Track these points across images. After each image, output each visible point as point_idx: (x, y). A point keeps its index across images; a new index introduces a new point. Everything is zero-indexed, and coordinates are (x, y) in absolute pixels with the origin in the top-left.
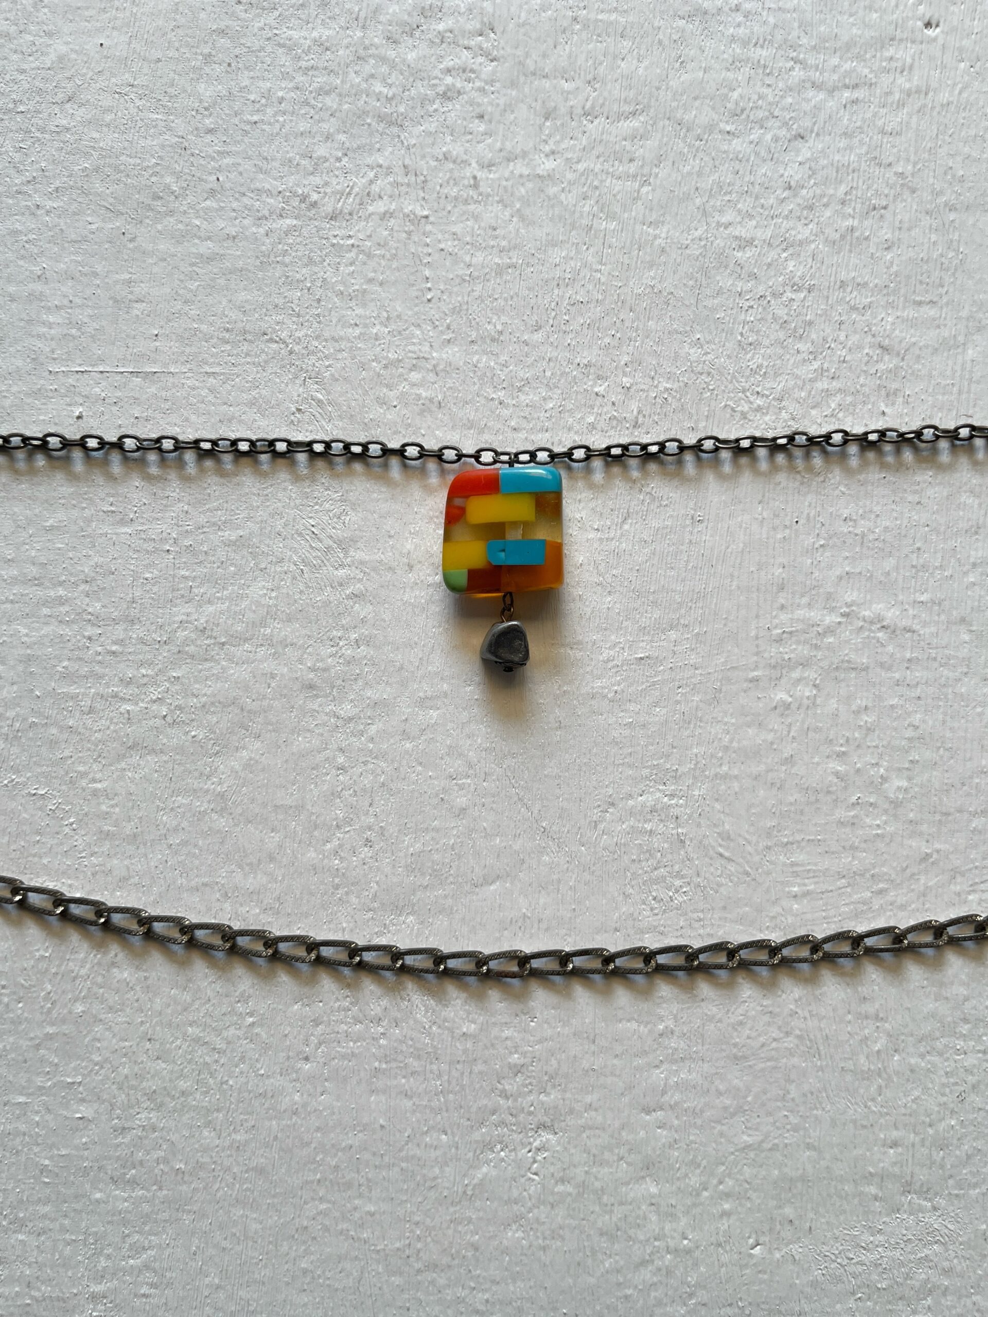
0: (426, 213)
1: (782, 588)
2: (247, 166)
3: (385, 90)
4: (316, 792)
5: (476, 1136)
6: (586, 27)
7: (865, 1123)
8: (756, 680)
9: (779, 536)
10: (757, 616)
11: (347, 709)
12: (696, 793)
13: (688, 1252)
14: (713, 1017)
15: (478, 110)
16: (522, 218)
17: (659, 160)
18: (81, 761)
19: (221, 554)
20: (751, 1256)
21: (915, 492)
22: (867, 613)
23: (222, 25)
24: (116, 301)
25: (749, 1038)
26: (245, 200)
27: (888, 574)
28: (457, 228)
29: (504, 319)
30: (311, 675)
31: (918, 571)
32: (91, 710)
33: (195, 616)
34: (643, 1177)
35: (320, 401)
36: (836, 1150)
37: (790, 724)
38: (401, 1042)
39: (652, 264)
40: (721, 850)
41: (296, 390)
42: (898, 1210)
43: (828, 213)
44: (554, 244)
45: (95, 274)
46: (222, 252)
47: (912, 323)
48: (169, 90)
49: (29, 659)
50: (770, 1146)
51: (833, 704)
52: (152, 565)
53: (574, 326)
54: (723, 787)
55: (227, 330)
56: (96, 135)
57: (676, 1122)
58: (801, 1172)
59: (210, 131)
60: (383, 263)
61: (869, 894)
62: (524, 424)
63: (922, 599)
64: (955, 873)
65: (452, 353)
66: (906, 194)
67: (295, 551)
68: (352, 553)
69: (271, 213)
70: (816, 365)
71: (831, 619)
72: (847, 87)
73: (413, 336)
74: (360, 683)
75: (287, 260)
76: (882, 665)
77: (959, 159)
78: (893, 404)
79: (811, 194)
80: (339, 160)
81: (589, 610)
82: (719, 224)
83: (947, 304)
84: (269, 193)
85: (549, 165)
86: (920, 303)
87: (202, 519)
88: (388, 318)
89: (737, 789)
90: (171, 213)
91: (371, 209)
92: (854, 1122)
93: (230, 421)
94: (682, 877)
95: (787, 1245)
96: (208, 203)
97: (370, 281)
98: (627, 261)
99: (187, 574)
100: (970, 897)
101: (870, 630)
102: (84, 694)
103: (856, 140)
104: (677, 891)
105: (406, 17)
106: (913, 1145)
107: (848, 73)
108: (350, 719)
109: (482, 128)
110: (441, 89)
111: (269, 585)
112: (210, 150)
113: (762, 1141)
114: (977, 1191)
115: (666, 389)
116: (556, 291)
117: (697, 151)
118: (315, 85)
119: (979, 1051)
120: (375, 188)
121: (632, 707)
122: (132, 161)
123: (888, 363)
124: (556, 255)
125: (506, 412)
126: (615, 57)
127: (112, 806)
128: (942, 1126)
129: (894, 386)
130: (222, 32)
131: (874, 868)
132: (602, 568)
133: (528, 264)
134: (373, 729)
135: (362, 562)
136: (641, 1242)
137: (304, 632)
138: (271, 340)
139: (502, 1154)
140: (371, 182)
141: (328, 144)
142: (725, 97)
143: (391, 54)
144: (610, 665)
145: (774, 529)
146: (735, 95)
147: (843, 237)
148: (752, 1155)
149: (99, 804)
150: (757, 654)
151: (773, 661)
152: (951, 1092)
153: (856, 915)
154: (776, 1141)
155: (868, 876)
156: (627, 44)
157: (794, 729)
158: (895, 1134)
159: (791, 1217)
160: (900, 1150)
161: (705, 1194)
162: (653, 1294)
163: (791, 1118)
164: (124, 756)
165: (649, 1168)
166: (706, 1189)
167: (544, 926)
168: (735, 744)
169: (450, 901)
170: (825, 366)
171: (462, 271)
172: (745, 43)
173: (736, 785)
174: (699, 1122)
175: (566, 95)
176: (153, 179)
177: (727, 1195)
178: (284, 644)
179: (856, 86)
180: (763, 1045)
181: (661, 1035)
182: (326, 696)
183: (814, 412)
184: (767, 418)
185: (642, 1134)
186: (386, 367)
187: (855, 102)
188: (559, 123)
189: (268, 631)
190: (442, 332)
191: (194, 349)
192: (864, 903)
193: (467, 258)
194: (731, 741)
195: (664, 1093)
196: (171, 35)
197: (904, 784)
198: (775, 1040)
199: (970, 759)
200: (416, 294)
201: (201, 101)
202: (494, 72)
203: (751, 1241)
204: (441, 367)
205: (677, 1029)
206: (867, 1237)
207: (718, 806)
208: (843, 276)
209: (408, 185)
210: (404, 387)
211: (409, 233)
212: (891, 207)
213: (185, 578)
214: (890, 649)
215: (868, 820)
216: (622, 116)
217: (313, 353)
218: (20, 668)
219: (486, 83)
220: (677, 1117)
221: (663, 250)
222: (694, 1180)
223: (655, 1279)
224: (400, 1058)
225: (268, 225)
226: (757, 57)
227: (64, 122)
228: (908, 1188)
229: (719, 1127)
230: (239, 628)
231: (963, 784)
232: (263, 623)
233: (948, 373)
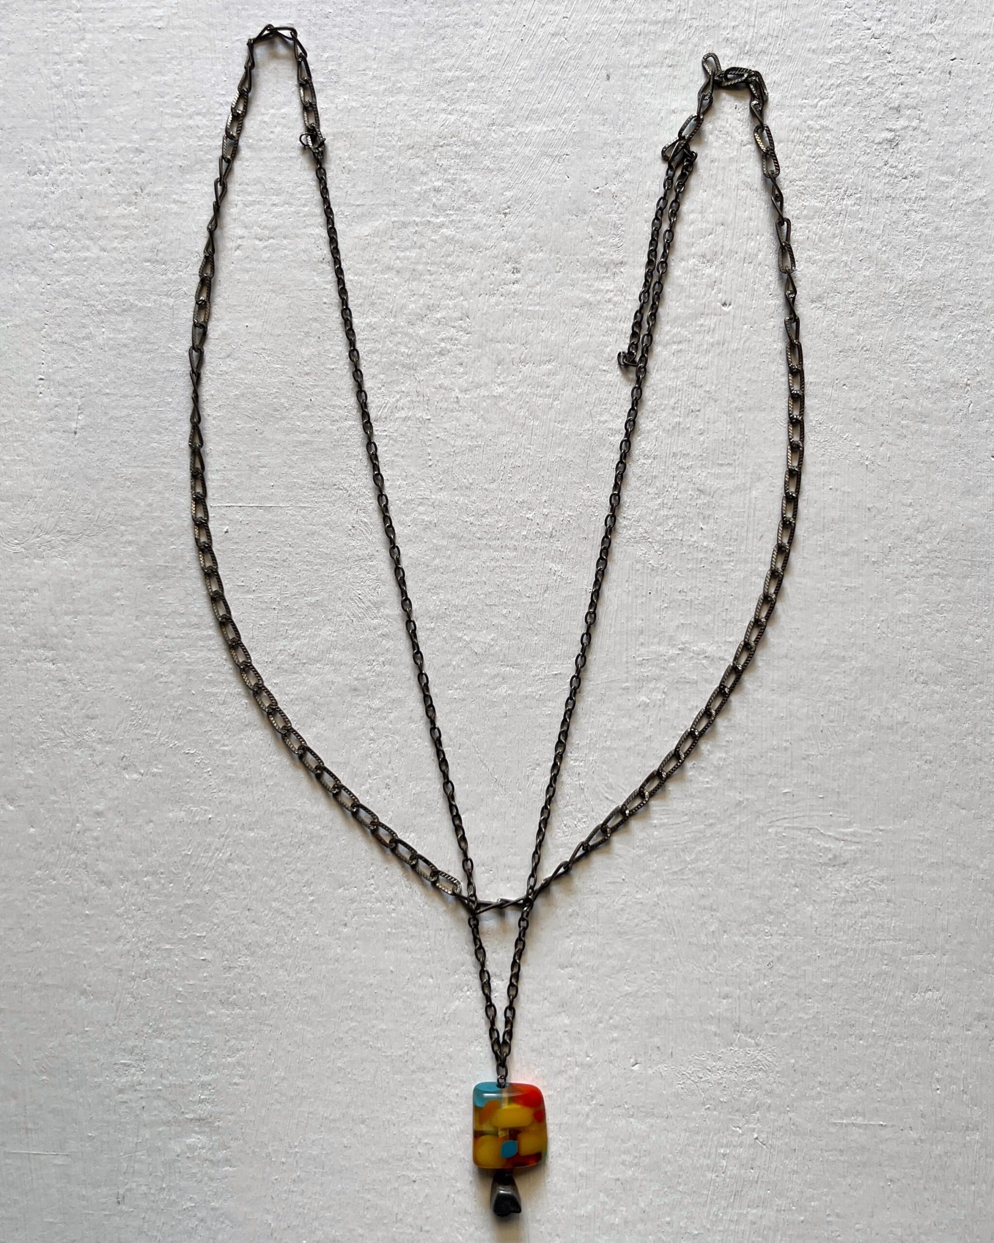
0: (429, 417)
1: (641, 632)
2: (328, 393)
3: (407, 351)
4: (356, 754)
5: (452, 980)
6: (521, 314)
7: (706, 981)
8: (627, 688)
9: (639, 601)
10: (627, 650)
11: (376, 704)
12: (591, 758)
13: (590, 1066)
14: (604, 904)
15: (460, 361)
16: (484, 420)
17: (564, 387)
18: (216, 733)
19: (305, 610)
20: (632, 1070)
21: (723, 575)
22: (695, 648)
23: (315, 316)
24: (250, 467)
25: (627, 920)
26: (326, 411)
27: (708, 624)
28: (447, 426)
29: (473, 476)
30: (356, 683)
31: (727, 623)
32: (224, 703)
33: (289, 647)
34: (559, 1013)
35: (366, 523)
36: (687, 998)
37: (649, 717)
38: (405, 915)
39: (560, 445)
40: (607, 795)
41: (352, 517)
42: (732, 1044)
43: (664, 414)
44: (502, 433)
45: (239, 452)
46: (312, 439)
47: (717, 476)
48: (286, 352)
49: (189, 672)
50: (643, 994)
51: (676, 704)
52: (265, 617)
53: (515, 480)
54: (607, 755)
55: (314, 483)
56: (243, 376)
57: (581, 975)
58: (663, 1013)
59: (307, 374)
60: (404, 445)
61: (703, 826)
62: (485, 535)
63: (730, 640)
64: (759, 814)
65: (443, 496)
66: (712, 403)
67: (349, 609)
68: (382, 610)
69: (340, 418)
70: (660, 501)
71: (673, 652)
72: (674, 343)
73: (421, 486)
74: (385, 687)
75: (349, 444)
76: (706, 680)
77: (744, 381)
78: (707, 523)
79: (654, 404)
80: (380, 389)
81: (524, 645)
82: (599, 422)
83: (739, 465)
84: (340, 407)
85: (500, 390)
86: (722, 465)
87: (295, 591)
88: (406, 476)
89: (616, 757)
90: (283, 418)
91: (397, 415)
92: (699, 979)
93: (313, 534)
94: (583, 812)
95: (657, 1064)
96: (305, 413)
97: (396, 455)
98: (545, 443)
99: (285, 622)
100: (770, 830)
101: (698, 659)
102: (221, 693)
103: (680, 373)
104: (579, 821)
105: (419, 311)
106: (739, 998)
107: (675, 335)
108: (378, 709)
109: (462, 370)
110: (438, 350)
111: (333, 629)
112: (307, 384)
113: (638, 991)
114: (786, 1034)
115: (569, 516)
116: (504, 460)
117: (586, 380)
118: (367, 349)
119: (781, 934)
120: (400, 404)
121: (551, 704)
122: (263, 390)
123: (703, 499)
124: (504, 440)
125: (474, 529)
126: (538, 330)
127: (234, 761)
128: (758, 985)
129: (708, 513)
130: (315, 320)
131: (706, 809)
132: (531, 620)
133: (487, 445)
134: (392, 716)
135: (388, 616)
136: (558, 1057)
137: (352, 657)
138: (339, 489)
139: (468, 993)
140: (398, 401)
141: (374, 380)
142: (602, 351)
143: (411, 331)
144: (537, 678)
145: (636, 597)
146: (608, 350)
147: (673, 428)
148: (631, 1000)
149: (226, 760)
150: (627, 672)
151: (637, 677)
152: (763, 961)
153: (696, 840)
154: (647, 991)
155: (702, 814)
156: (545, 323)
157: (651, 719)
158: (726, 989)
159: (659, 1045)
160: (730, 1000)
161: (601, 1025)
162: (567, 1095)
163: (657, 975)
164: (243, 730)
165: (563, 1006)
166: (601, 1022)
167: (495, 841)
168: (614, 728)
169: (437, 824)
170: (665, 501)
171: (449, 449)
172: (614, 320)
173: (616, 754)
174: (596, 976)
175: (510, 352)
176: (275, 400)
177: (616, 1027)
178: (341, 663)
179: (680, 342)
180: (637, 925)
181: (571, 916)
182: (364, 695)
183: (659, 528)
184: (630, 532)
185: (559, 983)
186: (404, 504)
187: (680, 351)
188: (505, 367)
189: (331, 656)
190: (437, 484)
191: (294, 493)
192: (700, 832)
193: (452, 443)
194: (612, 727)
195: (573, 955)
196: (286, 321)
197: (724, 755)
198: (645, 921)
199: (766, 740)
200: (422, 462)
201: (303, 358)
202: (469, 340)
203: (632, 1060)
204: (436, 503)
205: (580, 912)
206: (711, 1063)
207: (604, 767)
208: (674, 450)
209: (419, 402)
210: (415, 515)
211: (419, 428)
212: (703, 411)
213: (284, 624)
214: (711, 670)
215: (700, 778)
216: (541, 363)
217: (363, 496)
218: (184, 677)
219: (464, 346)
220: (581, 972)
221: (567, 436)
222: (593, 1016)
223: (568, 1085)
224: (404, 926)
225: (339, 424)
226: (621, 328)
227: (225, 369)
228: (737, 1028)
229: (609, 980)
230: (314, 654)
231: (762, 757)
232: (328, 651)
233: (741, 505)
